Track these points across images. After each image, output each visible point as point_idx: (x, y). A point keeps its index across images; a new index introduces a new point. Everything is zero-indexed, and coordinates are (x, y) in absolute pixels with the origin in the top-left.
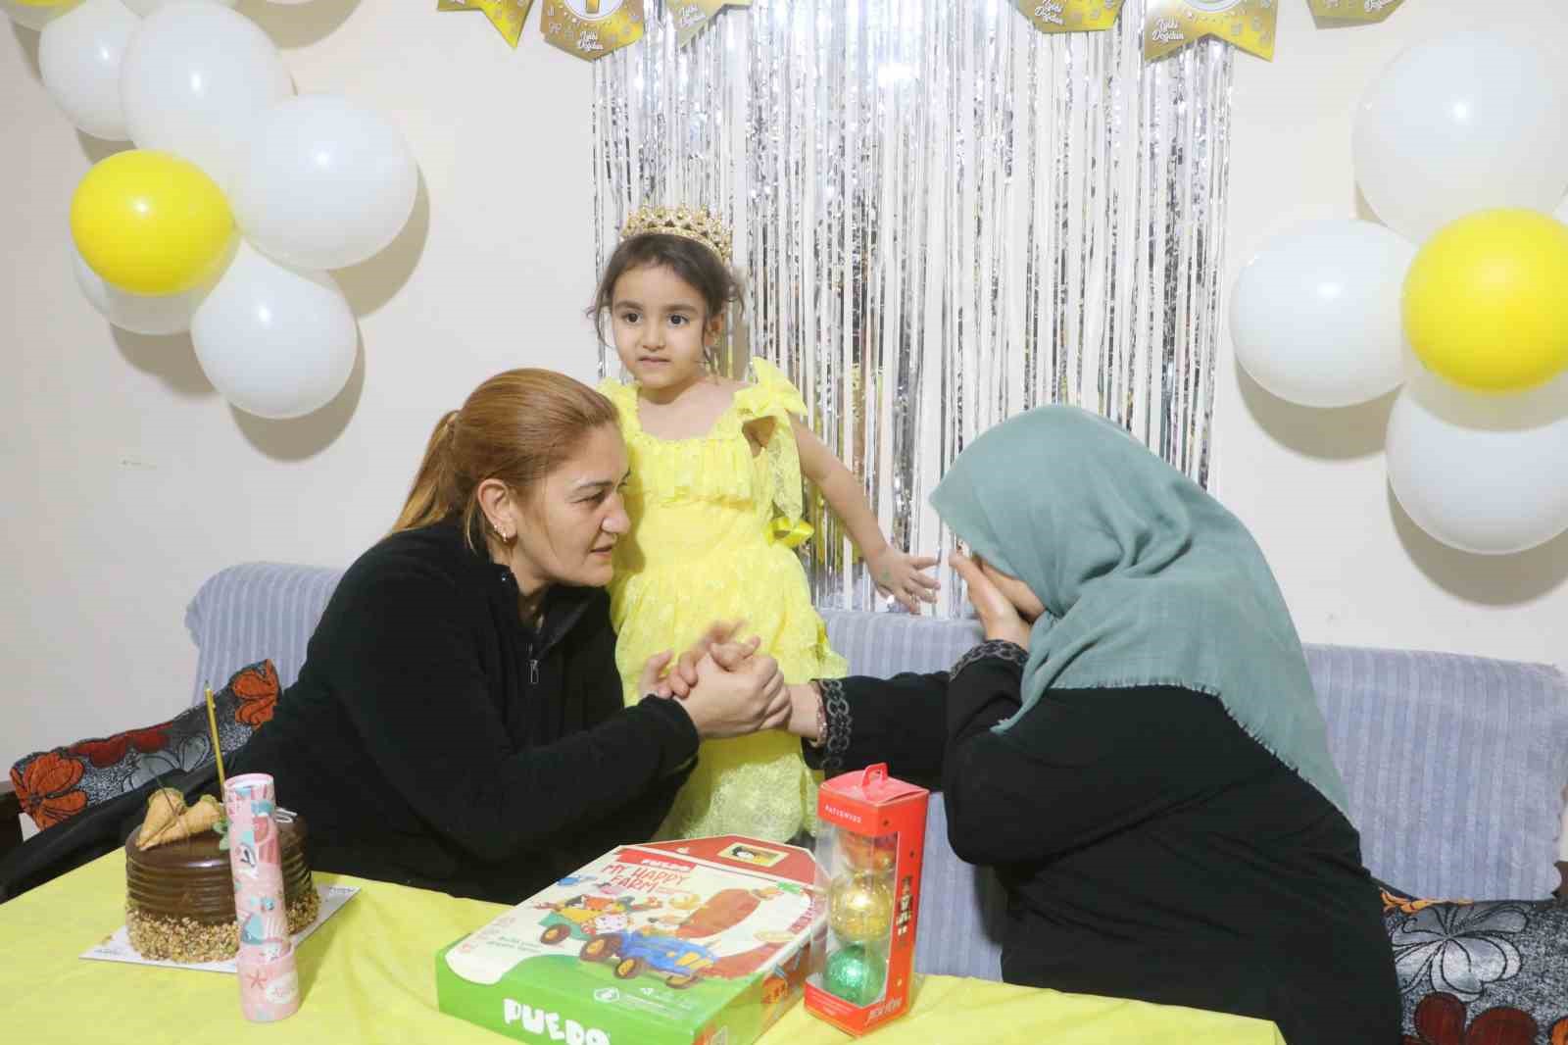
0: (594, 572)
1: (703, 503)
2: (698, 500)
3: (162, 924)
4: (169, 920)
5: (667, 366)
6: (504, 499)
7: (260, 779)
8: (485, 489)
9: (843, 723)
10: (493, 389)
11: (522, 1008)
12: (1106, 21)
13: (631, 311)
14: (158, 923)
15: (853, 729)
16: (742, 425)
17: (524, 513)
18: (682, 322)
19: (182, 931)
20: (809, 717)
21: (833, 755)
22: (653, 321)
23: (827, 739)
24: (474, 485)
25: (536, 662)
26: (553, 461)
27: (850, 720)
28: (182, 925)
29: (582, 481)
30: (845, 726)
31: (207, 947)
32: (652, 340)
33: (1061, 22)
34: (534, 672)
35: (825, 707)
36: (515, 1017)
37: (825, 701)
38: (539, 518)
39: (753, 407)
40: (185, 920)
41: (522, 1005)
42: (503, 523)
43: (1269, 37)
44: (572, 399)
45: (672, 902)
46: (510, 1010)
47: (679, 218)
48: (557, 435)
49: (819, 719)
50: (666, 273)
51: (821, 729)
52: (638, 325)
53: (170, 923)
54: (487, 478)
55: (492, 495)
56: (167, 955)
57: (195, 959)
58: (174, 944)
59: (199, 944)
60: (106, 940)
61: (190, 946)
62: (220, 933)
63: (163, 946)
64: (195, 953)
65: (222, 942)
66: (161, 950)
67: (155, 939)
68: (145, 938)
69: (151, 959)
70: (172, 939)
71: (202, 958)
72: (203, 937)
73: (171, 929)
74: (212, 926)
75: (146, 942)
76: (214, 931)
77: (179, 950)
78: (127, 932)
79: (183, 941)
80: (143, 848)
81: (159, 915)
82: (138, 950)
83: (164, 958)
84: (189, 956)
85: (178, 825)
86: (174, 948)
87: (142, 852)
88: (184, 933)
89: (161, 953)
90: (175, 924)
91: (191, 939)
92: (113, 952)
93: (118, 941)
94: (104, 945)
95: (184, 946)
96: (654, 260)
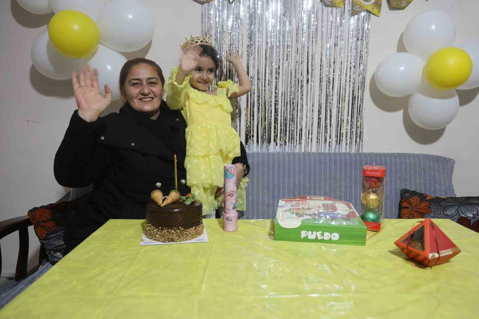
3: (171, 230)
4: (174, 228)
11: (308, 233)
12: (341, 5)
13: (198, 68)
14: (170, 230)
18: (212, 72)
19: (179, 231)
22: (205, 72)
28: (179, 229)
31: (186, 236)
33: (331, 4)
36: (305, 236)
40: (180, 227)
41: (308, 231)
43: (379, 12)
45: (314, 207)
46: (303, 234)
50: (209, 59)
52: (200, 72)
53: (174, 229)
56: (172, 240)
57: (183, 240)
58: (176, 236)
59: (184, 235)
60: (142, 240)
61: (181, 236)
62: (190, 231)
63: (171, 237)
64: (182, 238)
65: (190, 234)
66: (170, 239)
67: (168, 235)
68: (164, 236)
69: (166, 242)
70: (175, 235)
71: (185, 240)
72: (185, 233)
73: (174, 231)
74: (188, 229)
75: (164, 237)
76: (188, 231)
77: (177, 238)
78: (147, 237)
79: (178, 235)
80: (162, 206)
81: (170, 227)
82: (159, 241)
83: (170, 242)
84: (180, 239)
85: (169, 199)
86: (175, 238)
87: (162, 207)
88: (179, 232)
89: (169, 240)
90: (176, 229)
91: (181, 234)
92: (150, 243)
93: (147, 240)
94: (144, 241)
95: (179, 236)
96: (206, 55)
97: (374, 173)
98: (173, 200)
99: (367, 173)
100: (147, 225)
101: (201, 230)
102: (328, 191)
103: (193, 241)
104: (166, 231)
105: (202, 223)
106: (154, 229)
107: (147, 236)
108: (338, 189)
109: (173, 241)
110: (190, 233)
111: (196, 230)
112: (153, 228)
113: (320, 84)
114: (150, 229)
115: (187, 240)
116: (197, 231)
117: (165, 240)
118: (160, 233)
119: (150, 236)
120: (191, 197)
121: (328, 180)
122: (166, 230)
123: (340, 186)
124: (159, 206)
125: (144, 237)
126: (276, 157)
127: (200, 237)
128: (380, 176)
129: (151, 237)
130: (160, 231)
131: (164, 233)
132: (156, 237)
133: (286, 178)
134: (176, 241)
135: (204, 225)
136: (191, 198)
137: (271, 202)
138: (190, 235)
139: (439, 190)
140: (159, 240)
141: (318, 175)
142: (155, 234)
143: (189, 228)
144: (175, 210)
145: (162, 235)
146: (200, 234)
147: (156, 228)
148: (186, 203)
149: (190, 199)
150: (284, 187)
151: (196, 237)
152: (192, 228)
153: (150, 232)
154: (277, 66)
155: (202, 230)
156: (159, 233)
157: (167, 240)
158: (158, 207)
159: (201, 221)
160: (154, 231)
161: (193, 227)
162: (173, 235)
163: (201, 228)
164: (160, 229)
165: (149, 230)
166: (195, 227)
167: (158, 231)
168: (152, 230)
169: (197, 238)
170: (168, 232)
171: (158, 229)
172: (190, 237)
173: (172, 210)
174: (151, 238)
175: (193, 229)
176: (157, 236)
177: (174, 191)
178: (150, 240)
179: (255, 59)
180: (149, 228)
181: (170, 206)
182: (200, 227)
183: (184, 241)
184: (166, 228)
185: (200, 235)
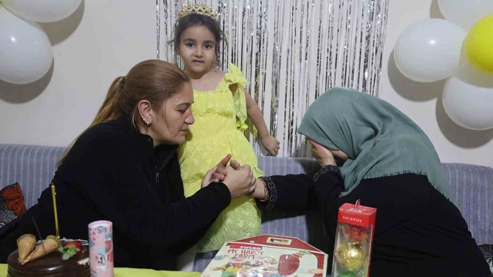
0: (180, 139)
1: (216, 115)
2: (214, 114)
5: (203, 64)
6: (148, 109)
7: (104, 223)
8: (142, 103)
9: (274, 191)
10: (146, 65)
13: (191, 42)
15: (278, 192)
16: (229, 86)
17: (156, 114)
18: (209, 47)
20: (261, 190)
21: (271, 203)
22: (199, 46)
23: (269, 197)
24: (137, 101)
25: (158, 174)
26: (170, 94)
27: (276, 190)
29: (181, 102)
30: (275, 192)
32: (199, 53)
34: (157, 177)
35: (267, 185)
37: (267, 184)
38: (164, 116)
39: (232, 80)
42: (147, 118)
44: (176, 71)
45: (265, 261)
47: (204, 9)
48: (172, 83)
49: (265, 190)
50: (205, 28)
51: (266, 194)
52: (193, 48)
54: (143, 99)
55: (144, 106)
85: (39, 251)
96: (200, 23)
97: (354, 219)
98: (45, 252)
99: (344, 217)
128: (362, 225)
139: (481, 218)
149: (70, 251)
177: (51, 236)
179: (228, 27)
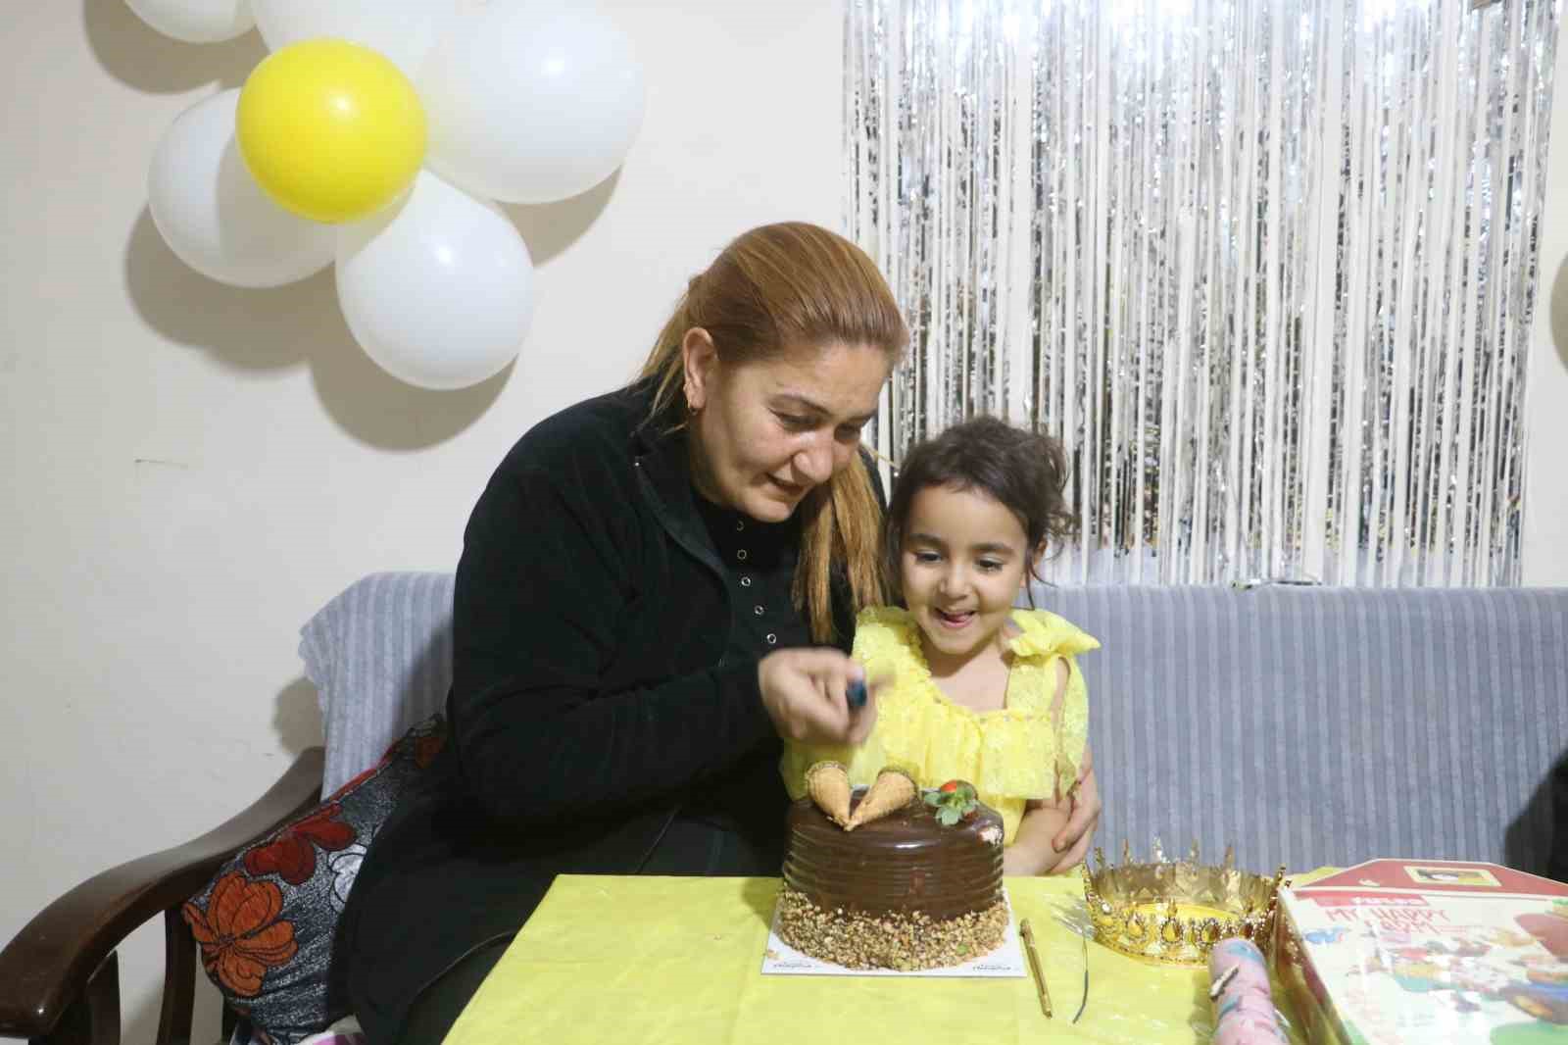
3: (882, 922)
4: (894, 915)
14: (878, 921)
28: (911, 920)
31: (938, 948)
40: (916, 914)
56: (886, 963)
57: (925, 963)
58: (899, 945)
59: (929, 945)
60: (768, 953)
61: (918, 948)
62: (954, 930)
63: (882, 950)
64: (923, 956)
65: (954, 942)
66: (877, 956)
67: (871, 942)
68: (853, 943)
69: (862, 969)
70: (896, 941)
71: (933, 962)
72: (934, 936)
73: (895, 927)
74: (944, 920)
75: (855, 948)
76: (946, 927)
77: (905, 954)
78: (786, 943)
79: (909, 943)
80: (849, 828)
81: (878, 910)
82: (835, 960)
83: (878, 967)
84: (916, 961)
85: (876, 800)
86: (896, 952)
87: (847, 832)
88: (912, 931)
89: (873, 960)
90: (902, 921)
91: (920, 940)
92: (800, 965)
93: (786, 954)
94: (776, 959)
95: (911, 949)
98: (890, 804)
100: (789, 895)
101: (995, 928)
102: (1390, 754)
103: (963, 969)
104: (862, 924)
105: (1001, 899)
106: (817, 914)
107: (787, 940)
108: (1433, 744)
109: (889, 967)
110: (956, 936)
111: (979, 926)
112: (812, 910)
113: (1338, 298)
114: (799, 911)
115: (940, 964)
116: (982, 930)
117: (859, 960)
118: (840, 933)
119: (801, 939)
120: (961, 796)
121: (1388, 708)
122: (861, 921)
123: (1444, 735)
124: (839, 828)
125: (775, 942)
126: (1169, 608)
127: (989, 958)
129: (803, 944)
130: (837, 921)
131: (856, 930)
132: (821, 944)
133: (1214, 698)
134: (899, 967)
135: (1009, 906)
136: (960, 799)
137: (1153, 792)
138: (954, 947)
140: (832, 956)
141: (1344, 686)
142: (820, 935)
143: (952, 919)
144: (901, 846)
145: (845, 941)
146: (993, 941)
147: (822, 912)
148: (940, 819)
149: (956, 804)
150: (1205, 733)
151: (975, 955)
152: (963, 918)
153: (800, 924)
154: (1154, 230)
155: (999, 925)
156: (835, 930)
157: (865, 960)
158: (830, 831)
159: (997, 891)
160: (815, 922)
161: (968, 917)
162: (887, 941)
163: (998, 920)
164: (837, 916)
165: (797, 918)
166: (973, 914)
167: (832, 921)
168: (810, 919)
169: (980, 960)
170: (869, 928)
171: (832, 915)
172: (952, 953)
173: (888, 845)
174: (802, 949)
175: (967, 922)
176: (828, 940)
178: (798, 956)
180: (798, 907)
181: (877, 828)
182: (993, 917)
183: (929, 967)
184: (864, 913)
185: (992, 949)
